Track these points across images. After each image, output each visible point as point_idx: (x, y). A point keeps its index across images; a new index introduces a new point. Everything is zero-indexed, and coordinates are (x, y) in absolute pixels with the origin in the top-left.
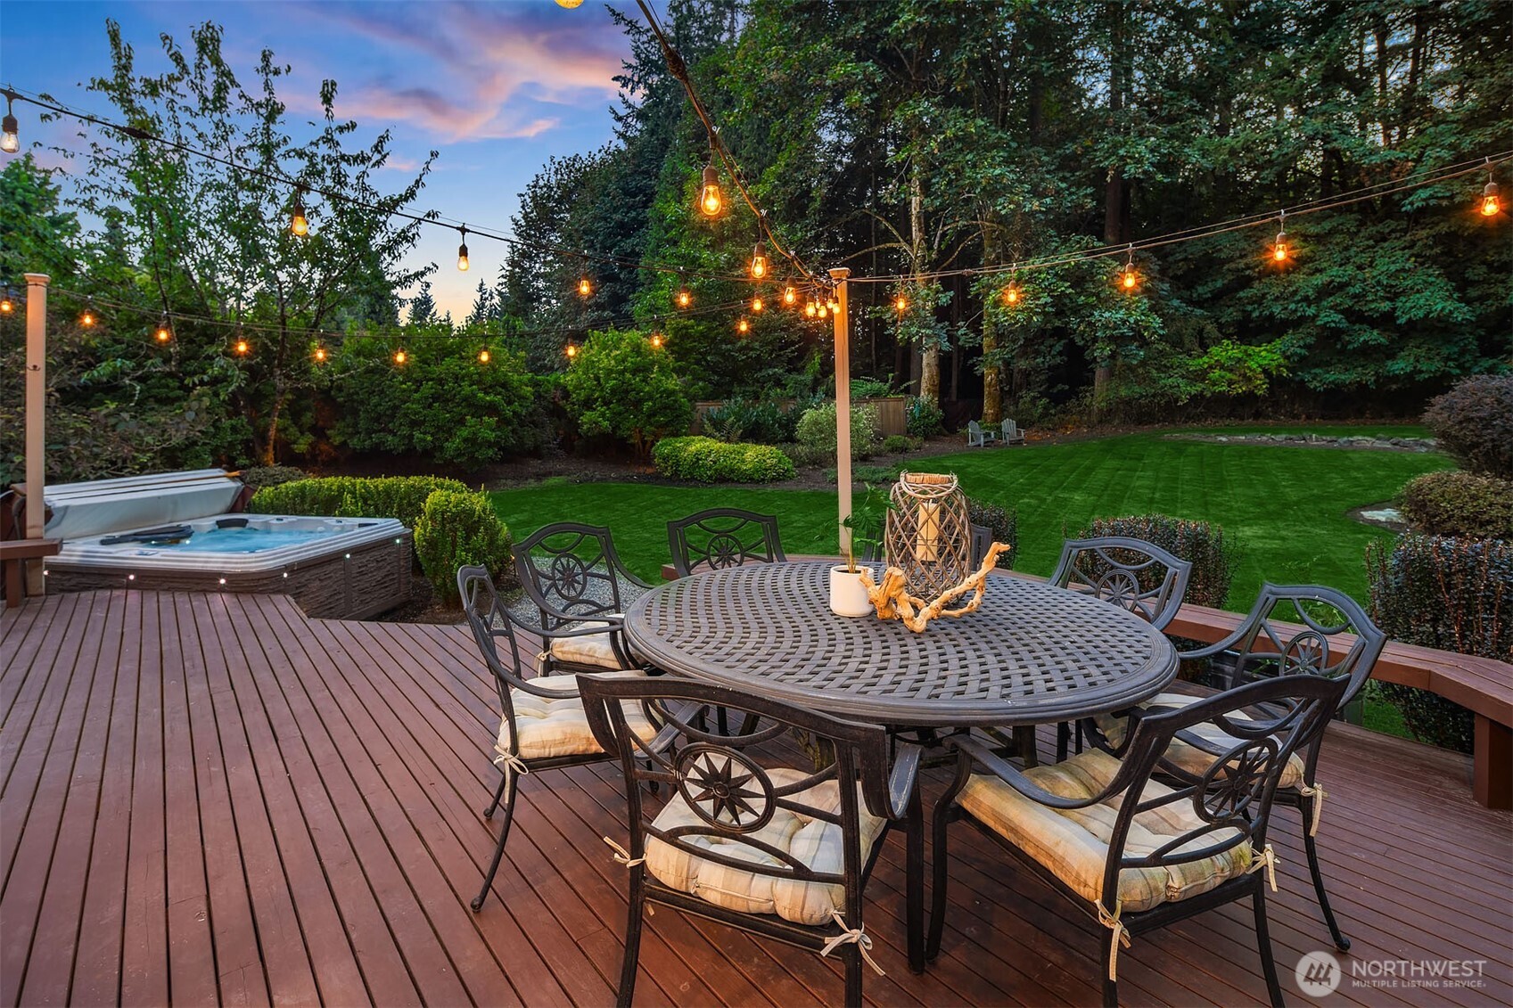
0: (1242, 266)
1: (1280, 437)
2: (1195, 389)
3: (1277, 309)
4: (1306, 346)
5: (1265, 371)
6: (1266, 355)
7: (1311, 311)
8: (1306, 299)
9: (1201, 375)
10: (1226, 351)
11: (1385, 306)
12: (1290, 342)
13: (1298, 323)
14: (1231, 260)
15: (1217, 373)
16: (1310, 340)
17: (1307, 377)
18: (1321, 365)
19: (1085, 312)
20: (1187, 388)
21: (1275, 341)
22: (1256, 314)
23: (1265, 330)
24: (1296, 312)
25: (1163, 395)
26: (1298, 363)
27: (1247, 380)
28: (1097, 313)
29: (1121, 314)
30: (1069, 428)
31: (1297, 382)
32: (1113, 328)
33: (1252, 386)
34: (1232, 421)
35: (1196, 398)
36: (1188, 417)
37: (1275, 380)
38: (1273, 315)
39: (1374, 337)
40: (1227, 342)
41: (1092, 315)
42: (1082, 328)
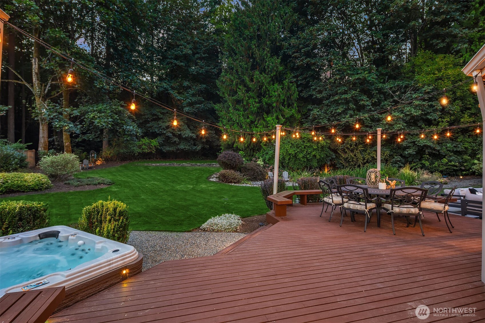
0: (147, 117)
1: (168, 164)
2: (140, 151)
3: (156, 130)
4: (163, 141)
5: (155, 147)
6: (155, 142)
7: (165, 132)
8: (164, 129)
9: (140, 147)
10: (146, 140)
11: (179, 133)
12: (160, 139)
13: (160, 135)
14: (144, 115)
15: (144, 147)
16: (164, 139)
17: (163, 149)
18: (165, 145)
19: (120, 125)
20: (137, 150)
21: (156, 139)
22: (151, 131)
23: (154, 136)
24: (161, 132)
25: (133, 152)
26: (161, 145)
27: (150, 148)
28: (125, 126)
29: (131, 127)
30: (99, 163)
31: (161, 150)
32: (131, 132)
33: (151, 150)
34: (145, 160)
35: (139, 153)
36: (135, 159)
37: (157, 149)
38: (155, 132)
39: (176, 139)
40: (145, 138)
41: (123, 126)
42: (120, 130)
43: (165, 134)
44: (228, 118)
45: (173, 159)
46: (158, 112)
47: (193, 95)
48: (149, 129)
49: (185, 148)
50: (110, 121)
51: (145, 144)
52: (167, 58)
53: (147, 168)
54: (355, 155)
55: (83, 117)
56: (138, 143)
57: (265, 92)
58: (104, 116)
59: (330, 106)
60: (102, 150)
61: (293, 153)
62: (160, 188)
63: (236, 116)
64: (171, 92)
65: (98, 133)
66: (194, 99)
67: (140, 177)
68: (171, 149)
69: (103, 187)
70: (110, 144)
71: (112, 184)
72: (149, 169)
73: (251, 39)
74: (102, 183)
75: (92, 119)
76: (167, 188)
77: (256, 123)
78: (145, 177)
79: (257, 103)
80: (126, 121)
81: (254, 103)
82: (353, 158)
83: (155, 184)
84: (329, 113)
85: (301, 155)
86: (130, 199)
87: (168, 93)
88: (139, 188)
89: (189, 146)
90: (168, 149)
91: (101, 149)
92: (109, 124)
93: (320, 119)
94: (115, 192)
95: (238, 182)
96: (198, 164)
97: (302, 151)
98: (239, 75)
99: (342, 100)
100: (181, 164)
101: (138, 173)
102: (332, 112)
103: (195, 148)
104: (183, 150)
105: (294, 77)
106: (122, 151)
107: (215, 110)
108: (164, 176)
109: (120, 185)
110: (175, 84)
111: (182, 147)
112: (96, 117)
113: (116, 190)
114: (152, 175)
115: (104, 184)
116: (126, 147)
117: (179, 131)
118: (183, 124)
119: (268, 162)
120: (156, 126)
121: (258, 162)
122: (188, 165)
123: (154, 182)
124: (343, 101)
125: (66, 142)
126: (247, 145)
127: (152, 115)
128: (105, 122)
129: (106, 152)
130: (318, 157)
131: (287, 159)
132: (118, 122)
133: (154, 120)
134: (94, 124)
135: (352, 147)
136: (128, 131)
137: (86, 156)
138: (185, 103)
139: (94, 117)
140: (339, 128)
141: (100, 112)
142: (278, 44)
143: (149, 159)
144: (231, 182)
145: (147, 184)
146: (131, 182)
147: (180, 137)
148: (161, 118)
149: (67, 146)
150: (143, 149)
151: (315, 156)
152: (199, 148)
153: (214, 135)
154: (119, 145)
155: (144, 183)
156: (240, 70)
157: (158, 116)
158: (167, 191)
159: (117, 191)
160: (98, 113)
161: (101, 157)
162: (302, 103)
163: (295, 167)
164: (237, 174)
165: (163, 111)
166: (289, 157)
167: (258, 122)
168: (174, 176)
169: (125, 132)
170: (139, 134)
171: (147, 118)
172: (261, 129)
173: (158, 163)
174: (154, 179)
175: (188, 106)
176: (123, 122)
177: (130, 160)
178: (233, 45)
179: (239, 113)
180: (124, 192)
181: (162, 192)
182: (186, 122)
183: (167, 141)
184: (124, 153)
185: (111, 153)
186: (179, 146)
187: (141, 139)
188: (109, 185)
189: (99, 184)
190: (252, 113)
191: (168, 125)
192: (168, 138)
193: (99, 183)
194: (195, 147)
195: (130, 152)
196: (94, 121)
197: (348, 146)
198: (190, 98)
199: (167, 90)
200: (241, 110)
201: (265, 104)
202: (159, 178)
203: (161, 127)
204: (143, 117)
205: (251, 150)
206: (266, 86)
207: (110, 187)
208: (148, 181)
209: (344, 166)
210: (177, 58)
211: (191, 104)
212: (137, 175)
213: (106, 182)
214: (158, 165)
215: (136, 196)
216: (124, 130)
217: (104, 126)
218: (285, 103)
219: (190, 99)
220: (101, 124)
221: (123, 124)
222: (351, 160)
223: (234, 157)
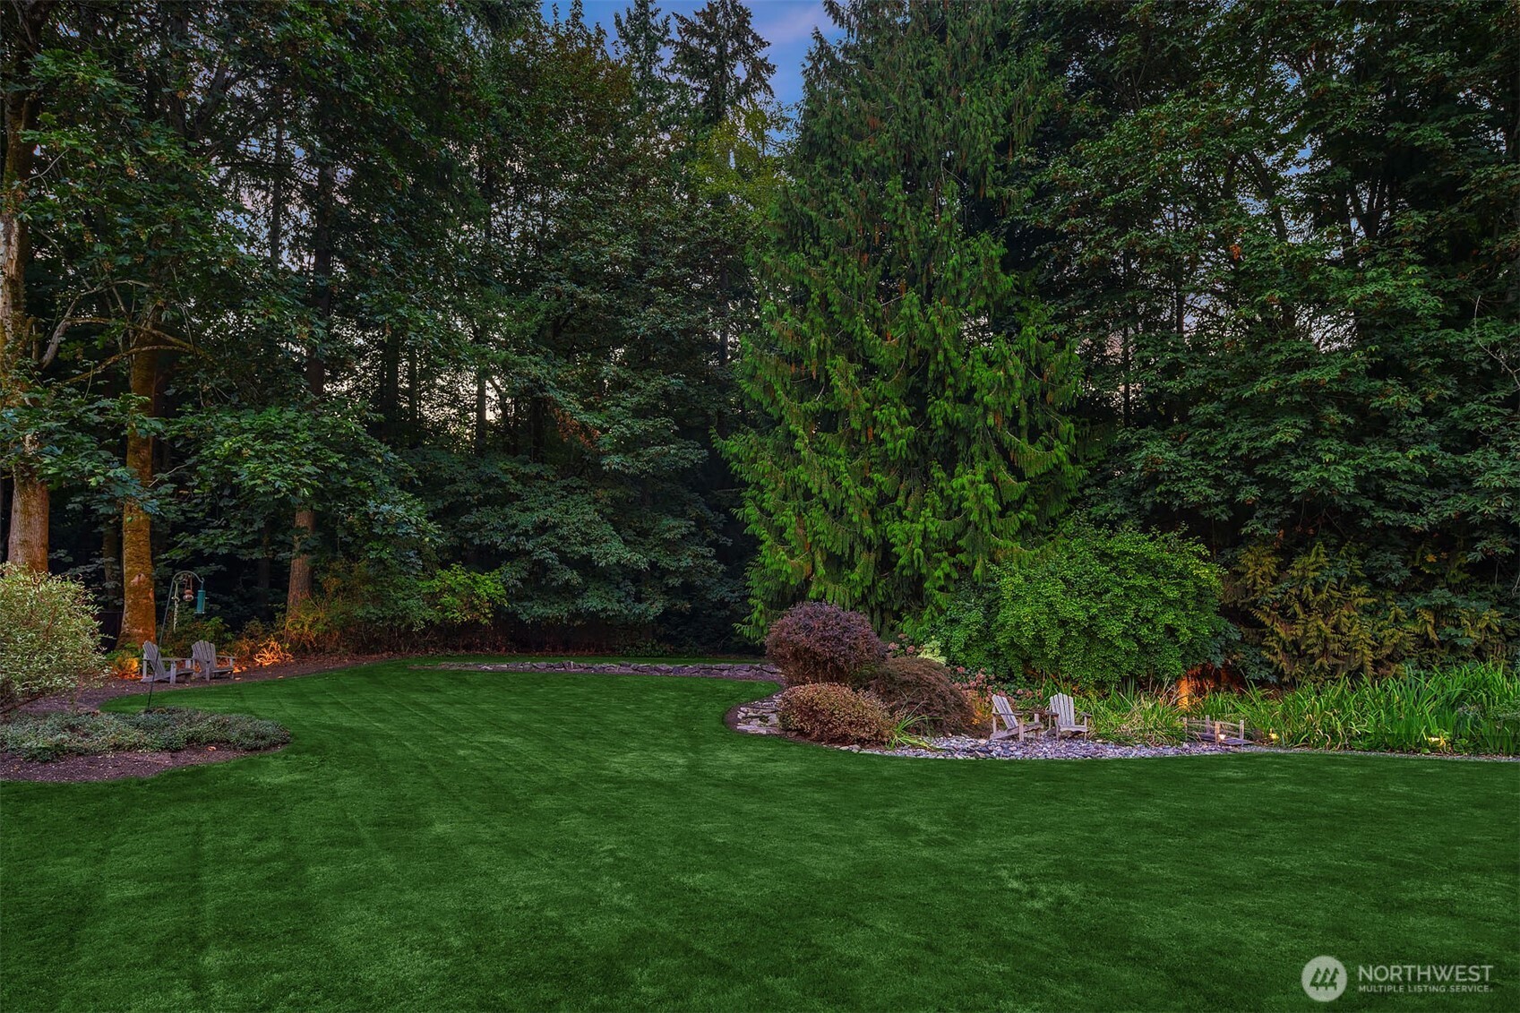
1: (542, 664)
2: (430, 614)
3: (498, 539)
4: (521, 580)
5: (491, 600)
6: (489, 585)
7: (529, 546)
8: (526, 533)
9: (433, 598)
10: (457, 576)
11: (584, 550)
12: (511, 573)
13: (509, 556)
14: (453, 481)
15: (447, 599)
16: (525, 574)
17: (520, 610)
18: (531, 599)
19: (353, 497)
20: (421, 614)
21: (497, 571)
22: (477, 542)
23: (487, 559)
24: (516, 545)
25: (403, 618)
26: (515, 596)
27: (473, 607)
28: (371, 503)
29: (400, 510)
30: (267, 659)
31: (514, 615)
32: (397, 526)
33: (477, 614)
34: (449, 652)
35: (429, 623)
36: (413, 646)
37: (498, 610)
38: (494, 545)
39: (573, 577)
40: (455, 566)
41: (364, 504)
42: (353, 518)
43: (529, 553)
44: (781, 485)
45: (554, 650)
46: (506, 471)
47: (639, 413)
48: (470, 535)
49: (604, 610)
50: (309, 475)
51: (452, 591)
52: (544, 279)
53: (458, 678)
54: (1336, 628)
55: (194, 459)
56: (426, 584)
57: (940, 379)
58: (281, 451)
59: (1222, 425)
60: (284, 611)
61: (1081, 615)
62: (530, 769)
63: (821, 474)
64: (558, 396)
65: (256, 527)
66: (640, 426)
67: (431, 711)
68: (552, 612)
69: (214, 758)
70: (315, 587)
71: (274, 745)
72: (465, 681)
73: (882, 174)
74: (210, 742)
75: (226, 460)
76: (567, 770)
77: (900, 502)
78: (451, 712)
79: (904, 423)
80: (377, 482)
81: (895, 421)
82: (1326, 640)
83: (504, 747)
84: (1221, 454)
85: (1114, 628)
86: (358, 842)
87: (547, 400)
88: (422, 768)
89: (619, 602)
90: (539, 610)
91: (281, 606)
92: (305, 485)
93: (1180, 479)
94: (276, 791)
95: (878, 740)
96: (665, 666)
97: (1117, 611)
98: (832, 313)
99: (1290, 394)
100: (597, 666)
101: (423, 698)
102: (1236, 447)
103: (639, 608)
104: (594, 615)
105: (1057, 319)
106: (361, 613)
107: (727, 462)
108: (535, 711)
109: (318, 749)
110: (573, 372)
111: (593, 602)
112: (246, 452)
113: (284, 779)
114: (485, 706)
115: (223, 744)
116: (378, 599)
117: (582, 545)
118: (598, 519)
119: (962, 655)
120: (495, 522)
121: (925, 655)
122: (623, 670)
123: (496, 739)
124: (1298, 398)
125: (132, 574)
126: (859, 589)
127: (481, 481)
128: (284, 476)
129: (301, 617)
130: (1185, 635)
131: (1053, 638)
132: (345, 487)
133: (488, 501)
134: (235, 481)
135: (1324, 596)
136: (386, 523)
137: (216, 632)
138: (605, 438)
139: (238, 452)
140: (1267, 516)
141: (267, 435)
142: (991, 193)
143: (467, 648)
144: (844, 739)
145: (462, 747)
146: (385, 737)
147: (585, 565)
148: (518, 497)
149: (134, 590)
150: (444, 610)
151: (1171, 631)
152: (656, 608)
153: (711, 563)
154: (347, 592)
155: (451, 739)
156: (834, 295)
157: (502, 485)
158: (572, 787)
159: (292, 788)
160: (255, 439)
161: (279, 639)
162: (1084, 424)
163: (1089, 676)
164: (871, 705)
165: (522, 469)
166: (1061, 632)
167: (907, 497)
168: (577, 710)
169: (370, 529)
170: (432, 540)
171: (464, 495)
172: (929, 524)
173: (504, 662)
174: (496, 725)
175: (616, 452)
176: (363, 485)
177: (393, 648)
178: (805, 203)
179: (831, 462)
180: (333, 795)
181: (549, 791)
182: (609, 511)
183: (537, 580)
184: (370, 621)
185: (316, 621)
186: (579, 601)
187: (439, 572)
188: (257, 749)
189: (194, 742)
190: (885, 463)
191: (542, 517)
192: (541, 568)
193: (190, 741)
194: (643, 606)
195: (393, 619)
196: (235, 469)
197: (1308, 590)
198: (625, 422)
199: (542, 388)
200: (841, 451)
201: (940, 423)
202: (515, 717)
203: (515, 526)
204: (447, 488)
205: (872, 611)
206: (945, 350)
207: (252, 764)
208: (466, 730)
209: (1280, 674)
210: (579, 276)
211: (629, 445)
212: (416, 704)
213: (235, 735)
214: (503, 671)
215: (401, 824)
216: (368, 520)
217: (279, 491)
218: (1023, 422)
219: (627, 426)
220: (266, 482)
221: (367, 496)
222: (1316, 650)
223: (846, 629)
